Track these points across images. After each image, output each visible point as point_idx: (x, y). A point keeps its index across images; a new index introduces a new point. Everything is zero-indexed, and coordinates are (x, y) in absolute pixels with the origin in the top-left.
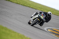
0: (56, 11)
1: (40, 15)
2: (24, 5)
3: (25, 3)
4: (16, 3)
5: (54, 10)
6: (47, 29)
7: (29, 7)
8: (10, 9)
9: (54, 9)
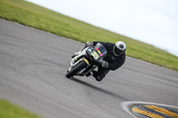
0: (156, 52)
1: (90, 50)
2: (60, 35)
3: (63, 29)
4: (36, 28)
5: (153, 51)
6: (131, 107)
7: (77, 40)
8: (17, 46)
9: (152, 46)
